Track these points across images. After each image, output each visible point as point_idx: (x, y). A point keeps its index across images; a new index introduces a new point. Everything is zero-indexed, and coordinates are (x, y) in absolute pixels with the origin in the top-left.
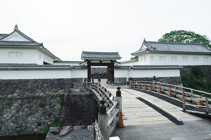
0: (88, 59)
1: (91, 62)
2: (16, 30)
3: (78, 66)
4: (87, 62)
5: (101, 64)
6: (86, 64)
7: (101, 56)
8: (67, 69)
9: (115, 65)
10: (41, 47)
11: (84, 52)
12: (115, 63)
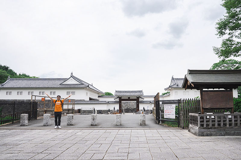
0: (118, 96)
1: (122, 98)
2: (72, 76)
3: (113, 102)
4: (118, 98)
5: (129, 99)
6: (118, 100)
7: (128, 94)
8: (104, 104)
9: (140, 100)
10: (88, 88)
11: (116, 91)
12: (140, 98)
